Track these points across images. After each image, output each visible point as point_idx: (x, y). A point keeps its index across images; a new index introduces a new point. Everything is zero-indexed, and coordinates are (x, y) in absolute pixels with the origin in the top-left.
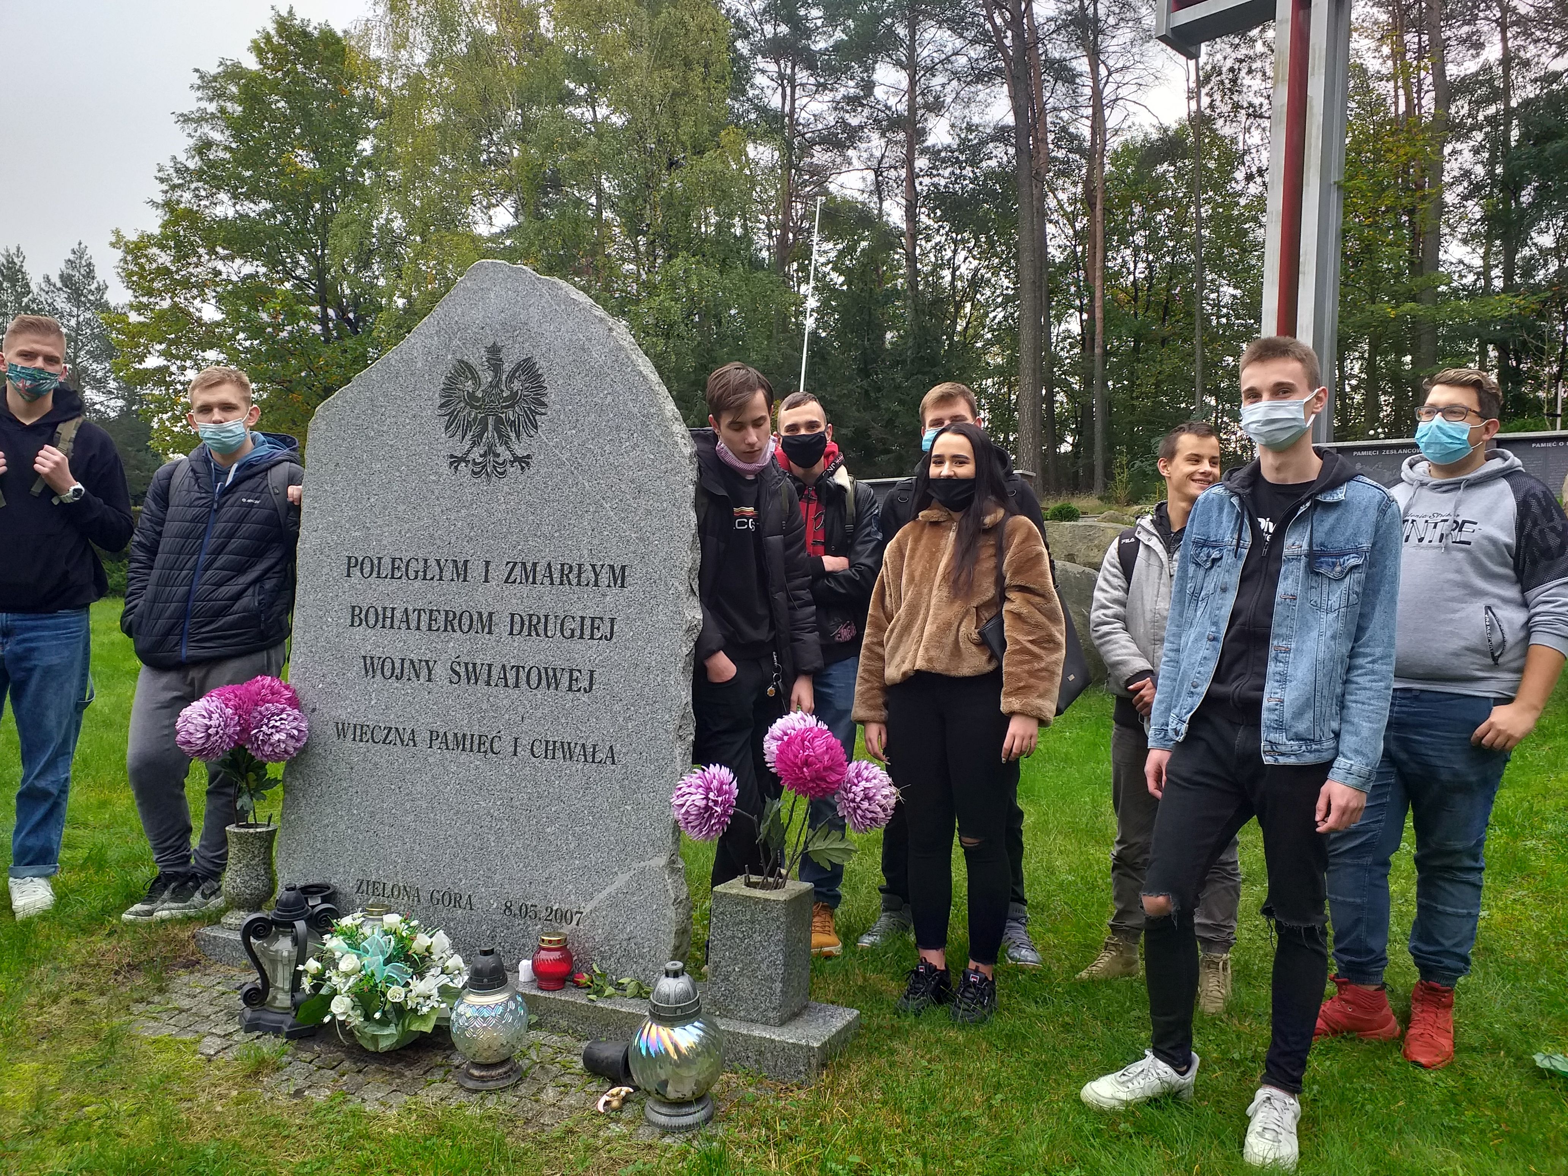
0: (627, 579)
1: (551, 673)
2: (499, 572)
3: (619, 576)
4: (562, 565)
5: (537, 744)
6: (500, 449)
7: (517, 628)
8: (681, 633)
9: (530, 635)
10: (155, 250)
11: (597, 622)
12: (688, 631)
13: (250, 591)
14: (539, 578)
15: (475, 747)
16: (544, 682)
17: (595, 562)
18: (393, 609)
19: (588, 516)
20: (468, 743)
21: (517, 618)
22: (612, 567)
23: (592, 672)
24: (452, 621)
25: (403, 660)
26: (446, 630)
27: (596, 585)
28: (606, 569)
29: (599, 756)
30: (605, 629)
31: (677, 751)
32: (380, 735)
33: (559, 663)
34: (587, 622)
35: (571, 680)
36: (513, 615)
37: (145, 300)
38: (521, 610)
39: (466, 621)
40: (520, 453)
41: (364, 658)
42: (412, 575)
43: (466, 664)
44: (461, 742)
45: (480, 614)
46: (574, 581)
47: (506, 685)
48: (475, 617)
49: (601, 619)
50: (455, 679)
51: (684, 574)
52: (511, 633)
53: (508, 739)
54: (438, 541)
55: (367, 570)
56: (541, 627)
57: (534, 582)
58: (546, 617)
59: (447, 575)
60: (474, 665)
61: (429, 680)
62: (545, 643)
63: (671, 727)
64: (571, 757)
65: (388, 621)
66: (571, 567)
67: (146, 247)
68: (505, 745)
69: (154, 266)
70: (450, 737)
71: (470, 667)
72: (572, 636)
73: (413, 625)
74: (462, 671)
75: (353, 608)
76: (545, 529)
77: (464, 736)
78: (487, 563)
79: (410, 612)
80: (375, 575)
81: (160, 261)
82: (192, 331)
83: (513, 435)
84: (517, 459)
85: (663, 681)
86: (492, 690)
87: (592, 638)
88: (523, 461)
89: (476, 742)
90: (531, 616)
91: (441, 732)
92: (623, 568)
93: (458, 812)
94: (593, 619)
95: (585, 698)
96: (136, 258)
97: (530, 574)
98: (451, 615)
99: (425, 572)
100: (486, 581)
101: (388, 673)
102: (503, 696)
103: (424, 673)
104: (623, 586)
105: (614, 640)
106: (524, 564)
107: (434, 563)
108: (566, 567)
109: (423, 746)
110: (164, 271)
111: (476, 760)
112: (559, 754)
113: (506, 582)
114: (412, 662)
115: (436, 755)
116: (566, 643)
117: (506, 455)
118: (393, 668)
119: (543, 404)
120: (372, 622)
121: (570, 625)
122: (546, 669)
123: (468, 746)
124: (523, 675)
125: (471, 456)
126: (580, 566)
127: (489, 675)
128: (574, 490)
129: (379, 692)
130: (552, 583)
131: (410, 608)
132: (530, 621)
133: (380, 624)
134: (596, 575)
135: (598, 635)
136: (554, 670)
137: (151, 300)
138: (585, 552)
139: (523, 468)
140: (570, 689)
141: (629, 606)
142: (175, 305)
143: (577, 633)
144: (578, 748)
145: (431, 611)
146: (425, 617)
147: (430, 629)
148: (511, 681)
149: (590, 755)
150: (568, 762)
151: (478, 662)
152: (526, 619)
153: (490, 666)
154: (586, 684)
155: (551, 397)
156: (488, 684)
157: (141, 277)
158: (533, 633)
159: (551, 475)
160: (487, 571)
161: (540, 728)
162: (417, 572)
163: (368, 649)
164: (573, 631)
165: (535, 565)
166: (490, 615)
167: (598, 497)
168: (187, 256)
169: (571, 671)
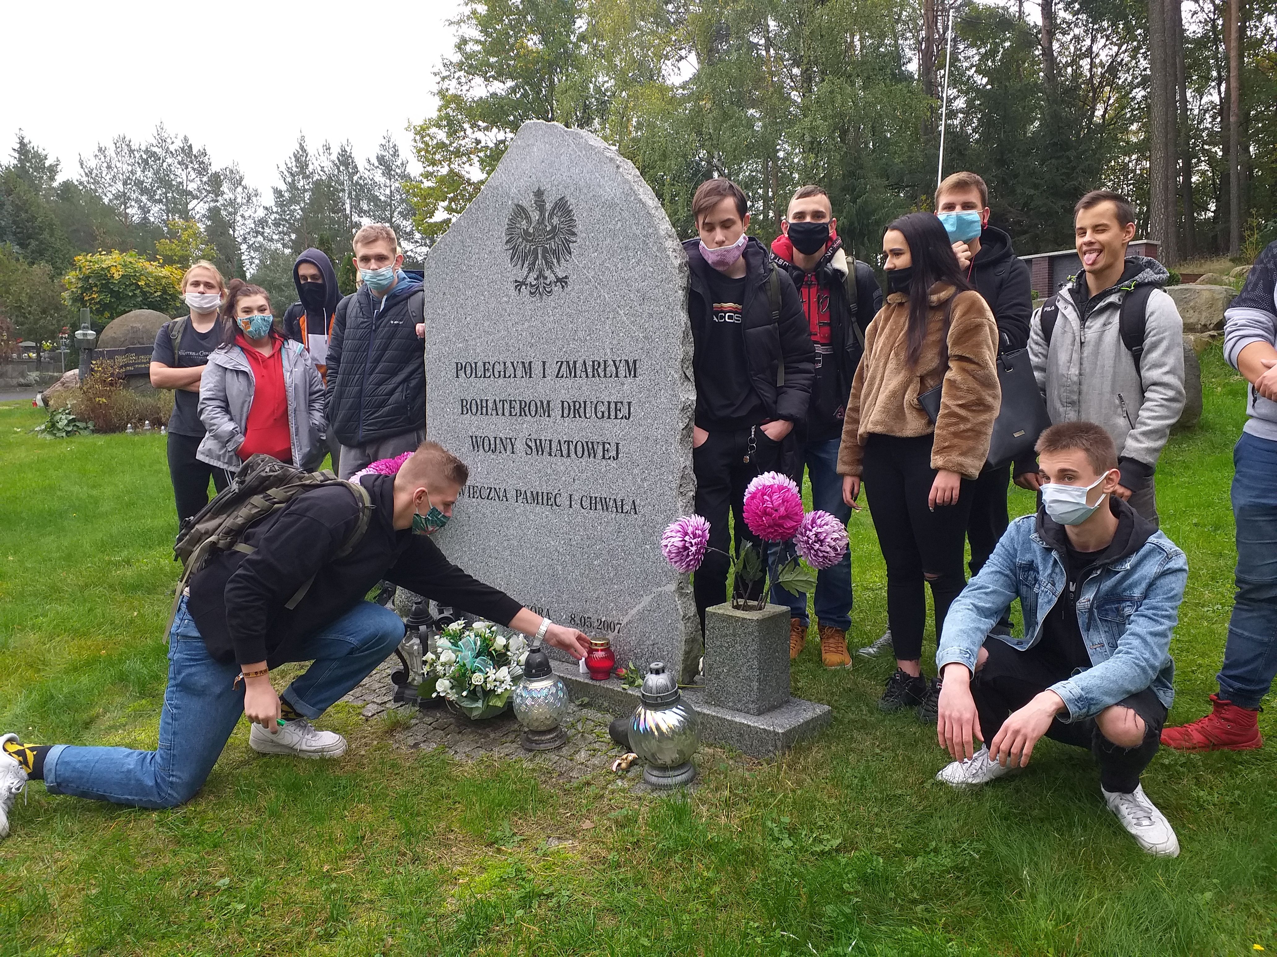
0: (638, 370)
1: (590, 446)
2: (552, 370)
3: (632, 369)
4: (593, 362)
5: (584, 499)
6: (547, 273)
7: (566, 412)
8: (678, 412)
9: (575, 417)
10: (433, 130)
11: (619, 405)
12: (683, 409)
13: (400, 389)
14: (578, 373)
15: (545, 502)
16: (586, 453)
17: (615, 358)
18: (487, 401)
19: (609, 322)
20: (540, 498)
21: (566, 404)
22: (627, 362)
23: (617, 444)
24: (524, 408)
25: (495, 438)
26: (521, 415)
27: (617, 376)
28: (623, 362)
29: (626, 508)
30: (625, 411)
31: (679, 505)
32: (485, 493)
33: (595, 438)
34: (613, 406)
35: (604, 450)
36: (563, 402)
37: (430, 169)
38: (568, 398)
39: (533, 408)
40: (561, 275)
41: (472, 437)
42: (497, 375)
43: (535, 440)
44: (536, 498)
45: (542, 402)
46: (602, 374)
47: (562, 456)
48: (539, 404)
49: (622, 403)
50: (529, 451)
51: (678, 365)
52: (563, 416)
53: (565, 495)
54: (511, 348)
55: (468, 372)
56: (582, 410)
57: (575, 376)
58: (585, 402)
59: (519, 373)
60: (540, 440)
61: (513, 453)
62: (585, 423)
63: (674, 486)
64: (607, 509)
65: (484, 409)
66: (599, 363)
67: (428, 128)
68: (563, 500)
69: (435, 142)
70: (529, 494)
71: (538, 442)
72: (603, 416)
73: (500, 412)
74: (532, 445)
75: (462, 400)
76: (581, 334)
77: (537, 493)
78: (544, 363)
79: (498, 402)
80: (473, 375)
81: (439, 137)
82: (465, 189)
83: (555, 261)
84: (559, 280)
85: (667, 450)
86: (553, 459)
87: (616, 418)
88: (563, 281)
89: (545, 498)
90: (574, 402)
91: (523, 490)
92: (635, 362)
93: (537, 549)
94: (616, 403)
95: (614, 464)
96: (423, 137)
97: (572, 370)
98: (523, 404)
99: (505, 372)
100: (544, 377)
101: (487, 448)
102: (561, 464)
103: (509, 447)
104: (635, 376)
105: (631, 419)
106: (568, 362)
107: (510, 365)
108: (596, 363)
109: (512, 501)
110: (442, 146)
111: (545, 511)
112: (599, 506)
113: (557, 377)
114: (501, 439)
115: (520, 507)
116: (599, 423)
117: (551, 277)
118: (490, 444)
119: (574, 234)
120: (474, 411)
121: (602, 408)
122: (587, 443)
123: (540, 501)
124: (572, 447)
125: (529, 280)
126: (605, 362)
127: (551, 449)
128: (598, 301)
129: (482, 462)
130: (587, 376)
131: (497, 399)
132: (574, 406)
133: (479, 412)
134: (617, 369)
135: (620, 416)
136: (592, 443)
137: (435, 168)
138: (608, 350)
139: (563, 287)
140: (604, 458)
141: (640, 392)
142: (451, 170)
143: (606, 414)
144: (612, 502)
145: (511, 401)
146: (507, 406)
147: (511, 415)
148: (565, 452)
149: (619, 507)
150: (606, 513)
151: (543, 438)
152: (572, 404)
153: (550, 441)
154: (614, 453)
155: (580, 227)
156: (550, 455)
157: (427, 151)
158: (577, 416)
159: (581, 291)
160: (544, 369)
161: (585, 488)
162: (500, 372)
163: (473, 431)
164: (603, 413)
165: (575, 362)
166: (548, 402)
167: (615, 306)
168: (455, 132)
169: (604, 444)
